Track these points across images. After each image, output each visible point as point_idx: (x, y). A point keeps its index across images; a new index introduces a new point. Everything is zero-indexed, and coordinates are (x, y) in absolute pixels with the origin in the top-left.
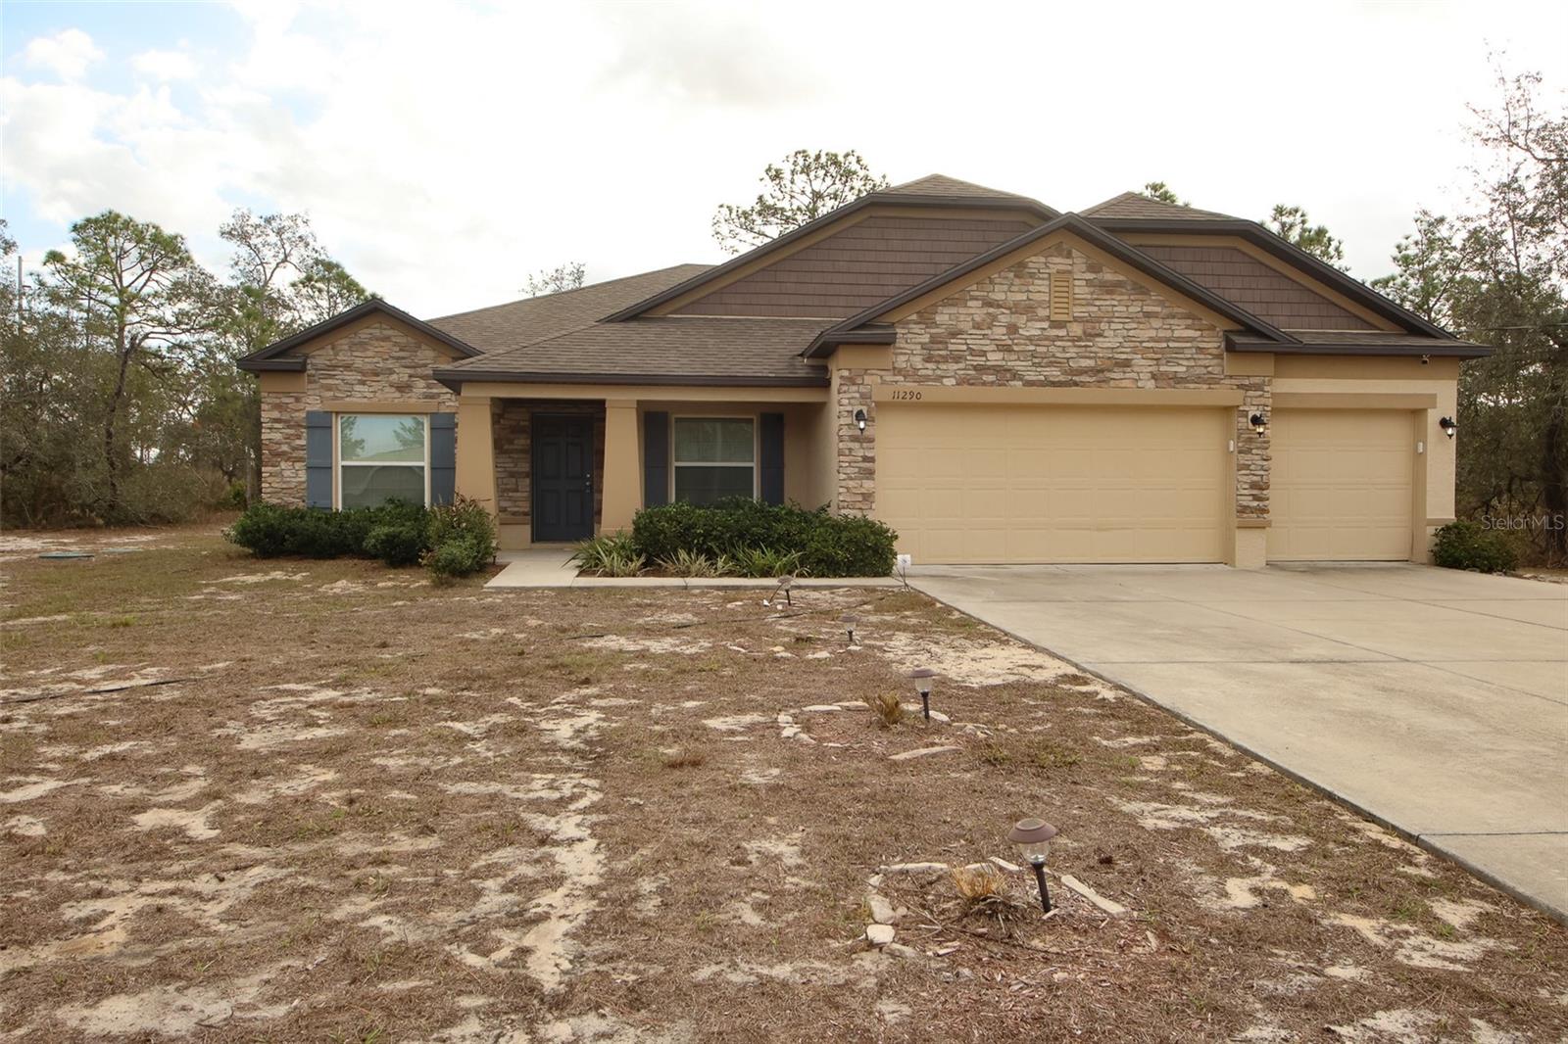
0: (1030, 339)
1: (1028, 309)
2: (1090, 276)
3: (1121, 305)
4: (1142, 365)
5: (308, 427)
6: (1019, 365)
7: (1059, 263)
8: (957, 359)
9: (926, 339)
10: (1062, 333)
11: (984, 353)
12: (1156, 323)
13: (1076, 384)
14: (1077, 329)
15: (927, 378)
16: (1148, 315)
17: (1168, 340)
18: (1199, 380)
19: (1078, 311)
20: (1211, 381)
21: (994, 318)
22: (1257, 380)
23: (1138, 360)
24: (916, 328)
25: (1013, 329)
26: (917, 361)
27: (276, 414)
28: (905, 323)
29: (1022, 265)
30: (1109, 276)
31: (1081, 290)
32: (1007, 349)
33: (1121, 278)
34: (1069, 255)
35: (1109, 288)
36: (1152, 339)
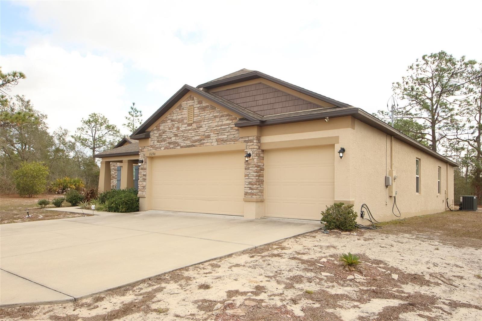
0: (182, 131)
1: (181, 121)
2: (198, 106)
3: (208, 114)
4: (213, 137)
5: (117, 170)
6: (179, 141)
7: (190, 102)
8: (165, 141)
9: (158, 135)
10: (190, 128)
11: (171, 138)
12: (217, 120)
13: (194, 146)
14: (194, 126)
15: (157, 148)
16: (215, 117)
17: (221, 125)
18: (231, 140)
19: (195, 119)
20: (235, 140)
21: (173, 125)
22: (250, 138)
23: (212, 135)
24: (156, 132)
25: (178, 128)
26: (156, 143)
27: (113, 168)
28: (153, 130)
29: (180, 106)
30: (204, 104)
31: (196, 111)
32: (176, 135)
33: (207, 104)
34: (193, 99)
35: (204, 109)
36: (217, 126)
